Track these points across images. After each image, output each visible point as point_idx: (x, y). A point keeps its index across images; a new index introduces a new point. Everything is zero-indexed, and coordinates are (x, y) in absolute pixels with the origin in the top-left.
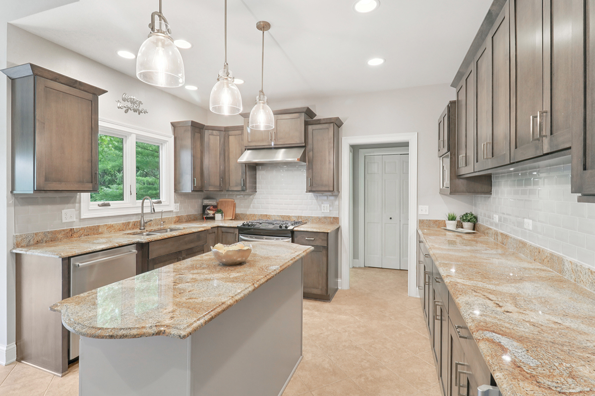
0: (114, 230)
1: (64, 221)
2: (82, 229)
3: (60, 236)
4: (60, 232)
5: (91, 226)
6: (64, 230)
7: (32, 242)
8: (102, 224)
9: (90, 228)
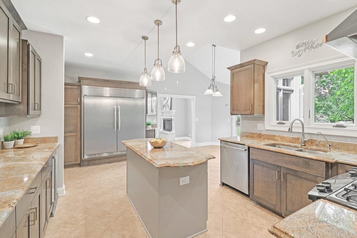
0: (286, 141)
1: (258, 129)
2: (265, 135)
3: (255, 136)
4: (255, 134)
5: (270, 134)
6: (257, 133)
7: (245, 136)
8: (277, 135)
9: (270, 136)
